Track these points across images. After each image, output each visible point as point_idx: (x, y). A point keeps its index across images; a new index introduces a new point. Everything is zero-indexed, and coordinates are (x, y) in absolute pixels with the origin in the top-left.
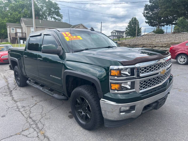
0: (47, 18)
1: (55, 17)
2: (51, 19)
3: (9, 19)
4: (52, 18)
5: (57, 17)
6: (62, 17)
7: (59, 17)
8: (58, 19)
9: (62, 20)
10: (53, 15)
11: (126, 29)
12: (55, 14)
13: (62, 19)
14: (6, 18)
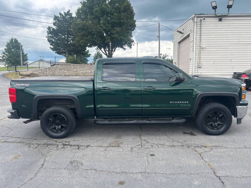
11: (3, 54)
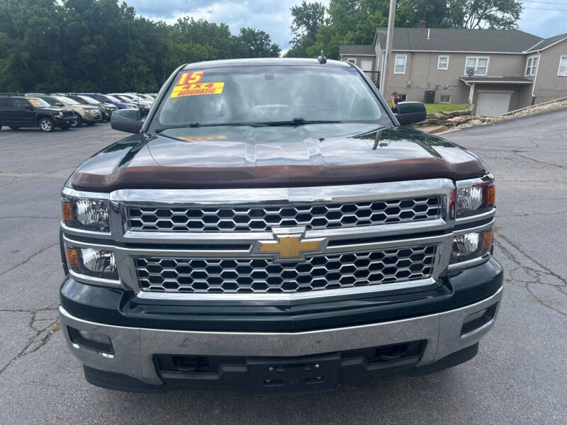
0: (465, 19)
1: (491, 13)
2: (477, 24)
3: (357, 33)
4: (482, 20)
5: (499, 15)
6: (516, 14)
7: (506, 15)
8: (502, 20)
9: (518, 22)
10: (486, 9)
12: (495, 6)
13: (517, 18)
14: (349, 32)
